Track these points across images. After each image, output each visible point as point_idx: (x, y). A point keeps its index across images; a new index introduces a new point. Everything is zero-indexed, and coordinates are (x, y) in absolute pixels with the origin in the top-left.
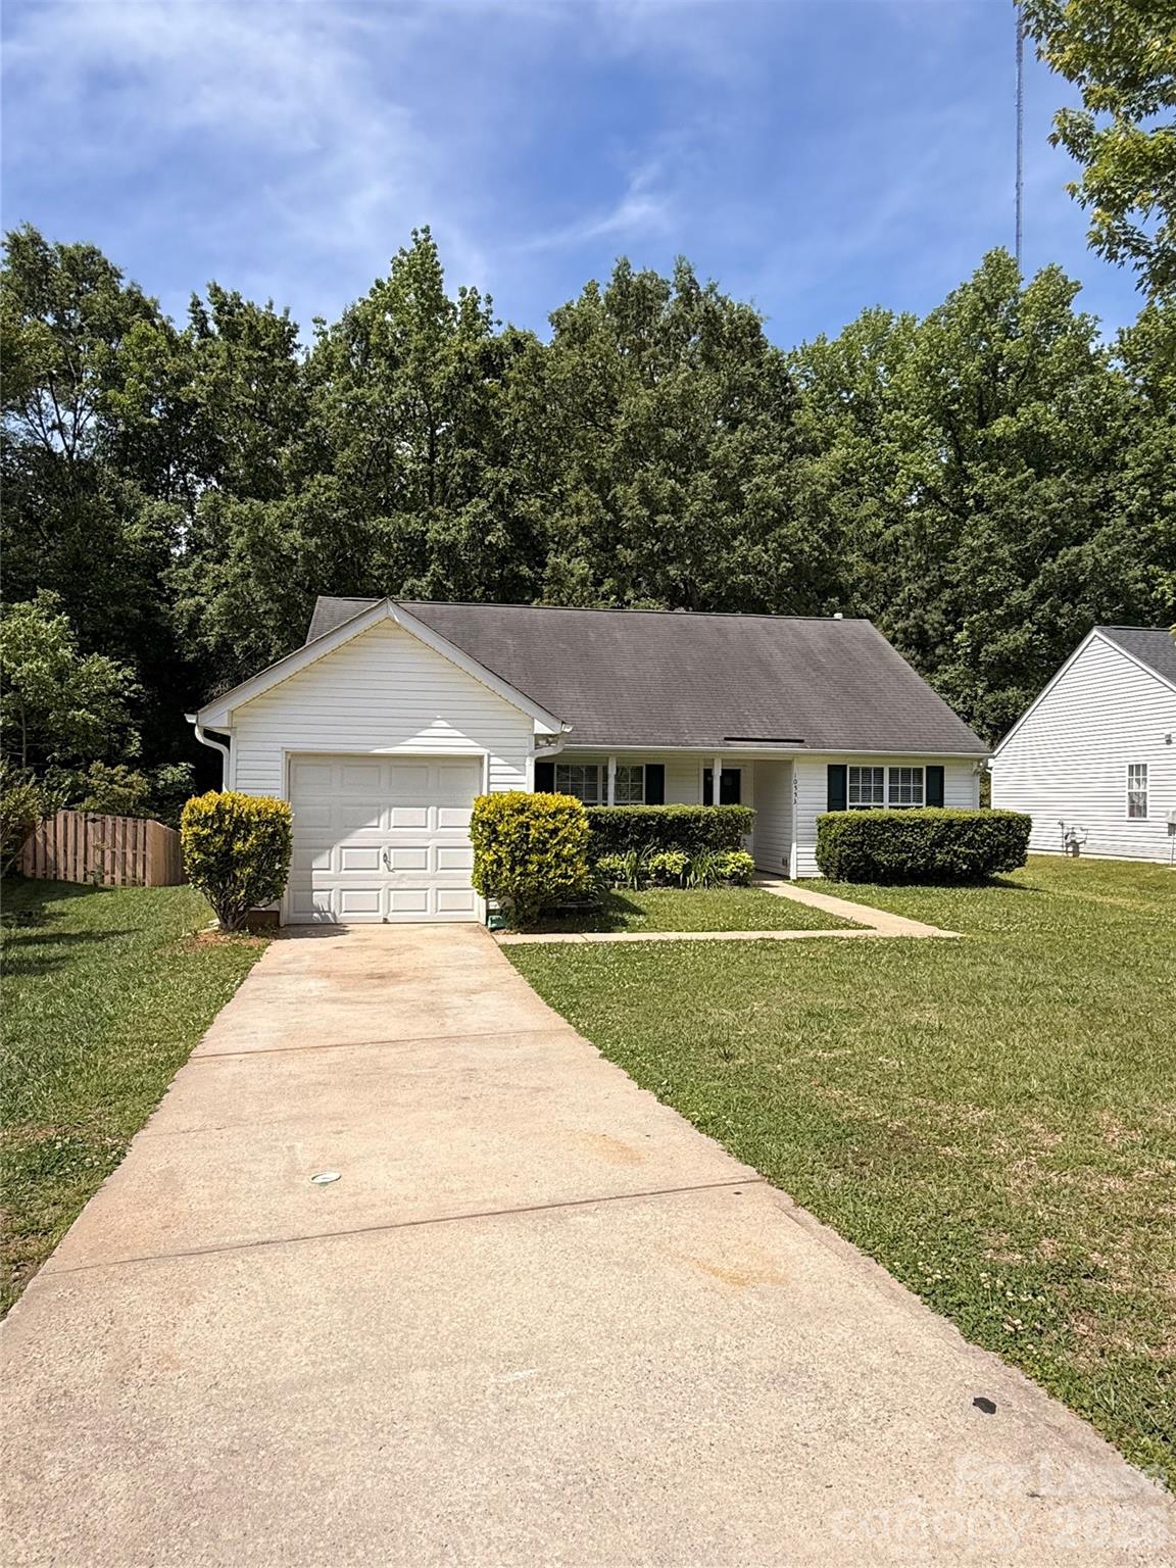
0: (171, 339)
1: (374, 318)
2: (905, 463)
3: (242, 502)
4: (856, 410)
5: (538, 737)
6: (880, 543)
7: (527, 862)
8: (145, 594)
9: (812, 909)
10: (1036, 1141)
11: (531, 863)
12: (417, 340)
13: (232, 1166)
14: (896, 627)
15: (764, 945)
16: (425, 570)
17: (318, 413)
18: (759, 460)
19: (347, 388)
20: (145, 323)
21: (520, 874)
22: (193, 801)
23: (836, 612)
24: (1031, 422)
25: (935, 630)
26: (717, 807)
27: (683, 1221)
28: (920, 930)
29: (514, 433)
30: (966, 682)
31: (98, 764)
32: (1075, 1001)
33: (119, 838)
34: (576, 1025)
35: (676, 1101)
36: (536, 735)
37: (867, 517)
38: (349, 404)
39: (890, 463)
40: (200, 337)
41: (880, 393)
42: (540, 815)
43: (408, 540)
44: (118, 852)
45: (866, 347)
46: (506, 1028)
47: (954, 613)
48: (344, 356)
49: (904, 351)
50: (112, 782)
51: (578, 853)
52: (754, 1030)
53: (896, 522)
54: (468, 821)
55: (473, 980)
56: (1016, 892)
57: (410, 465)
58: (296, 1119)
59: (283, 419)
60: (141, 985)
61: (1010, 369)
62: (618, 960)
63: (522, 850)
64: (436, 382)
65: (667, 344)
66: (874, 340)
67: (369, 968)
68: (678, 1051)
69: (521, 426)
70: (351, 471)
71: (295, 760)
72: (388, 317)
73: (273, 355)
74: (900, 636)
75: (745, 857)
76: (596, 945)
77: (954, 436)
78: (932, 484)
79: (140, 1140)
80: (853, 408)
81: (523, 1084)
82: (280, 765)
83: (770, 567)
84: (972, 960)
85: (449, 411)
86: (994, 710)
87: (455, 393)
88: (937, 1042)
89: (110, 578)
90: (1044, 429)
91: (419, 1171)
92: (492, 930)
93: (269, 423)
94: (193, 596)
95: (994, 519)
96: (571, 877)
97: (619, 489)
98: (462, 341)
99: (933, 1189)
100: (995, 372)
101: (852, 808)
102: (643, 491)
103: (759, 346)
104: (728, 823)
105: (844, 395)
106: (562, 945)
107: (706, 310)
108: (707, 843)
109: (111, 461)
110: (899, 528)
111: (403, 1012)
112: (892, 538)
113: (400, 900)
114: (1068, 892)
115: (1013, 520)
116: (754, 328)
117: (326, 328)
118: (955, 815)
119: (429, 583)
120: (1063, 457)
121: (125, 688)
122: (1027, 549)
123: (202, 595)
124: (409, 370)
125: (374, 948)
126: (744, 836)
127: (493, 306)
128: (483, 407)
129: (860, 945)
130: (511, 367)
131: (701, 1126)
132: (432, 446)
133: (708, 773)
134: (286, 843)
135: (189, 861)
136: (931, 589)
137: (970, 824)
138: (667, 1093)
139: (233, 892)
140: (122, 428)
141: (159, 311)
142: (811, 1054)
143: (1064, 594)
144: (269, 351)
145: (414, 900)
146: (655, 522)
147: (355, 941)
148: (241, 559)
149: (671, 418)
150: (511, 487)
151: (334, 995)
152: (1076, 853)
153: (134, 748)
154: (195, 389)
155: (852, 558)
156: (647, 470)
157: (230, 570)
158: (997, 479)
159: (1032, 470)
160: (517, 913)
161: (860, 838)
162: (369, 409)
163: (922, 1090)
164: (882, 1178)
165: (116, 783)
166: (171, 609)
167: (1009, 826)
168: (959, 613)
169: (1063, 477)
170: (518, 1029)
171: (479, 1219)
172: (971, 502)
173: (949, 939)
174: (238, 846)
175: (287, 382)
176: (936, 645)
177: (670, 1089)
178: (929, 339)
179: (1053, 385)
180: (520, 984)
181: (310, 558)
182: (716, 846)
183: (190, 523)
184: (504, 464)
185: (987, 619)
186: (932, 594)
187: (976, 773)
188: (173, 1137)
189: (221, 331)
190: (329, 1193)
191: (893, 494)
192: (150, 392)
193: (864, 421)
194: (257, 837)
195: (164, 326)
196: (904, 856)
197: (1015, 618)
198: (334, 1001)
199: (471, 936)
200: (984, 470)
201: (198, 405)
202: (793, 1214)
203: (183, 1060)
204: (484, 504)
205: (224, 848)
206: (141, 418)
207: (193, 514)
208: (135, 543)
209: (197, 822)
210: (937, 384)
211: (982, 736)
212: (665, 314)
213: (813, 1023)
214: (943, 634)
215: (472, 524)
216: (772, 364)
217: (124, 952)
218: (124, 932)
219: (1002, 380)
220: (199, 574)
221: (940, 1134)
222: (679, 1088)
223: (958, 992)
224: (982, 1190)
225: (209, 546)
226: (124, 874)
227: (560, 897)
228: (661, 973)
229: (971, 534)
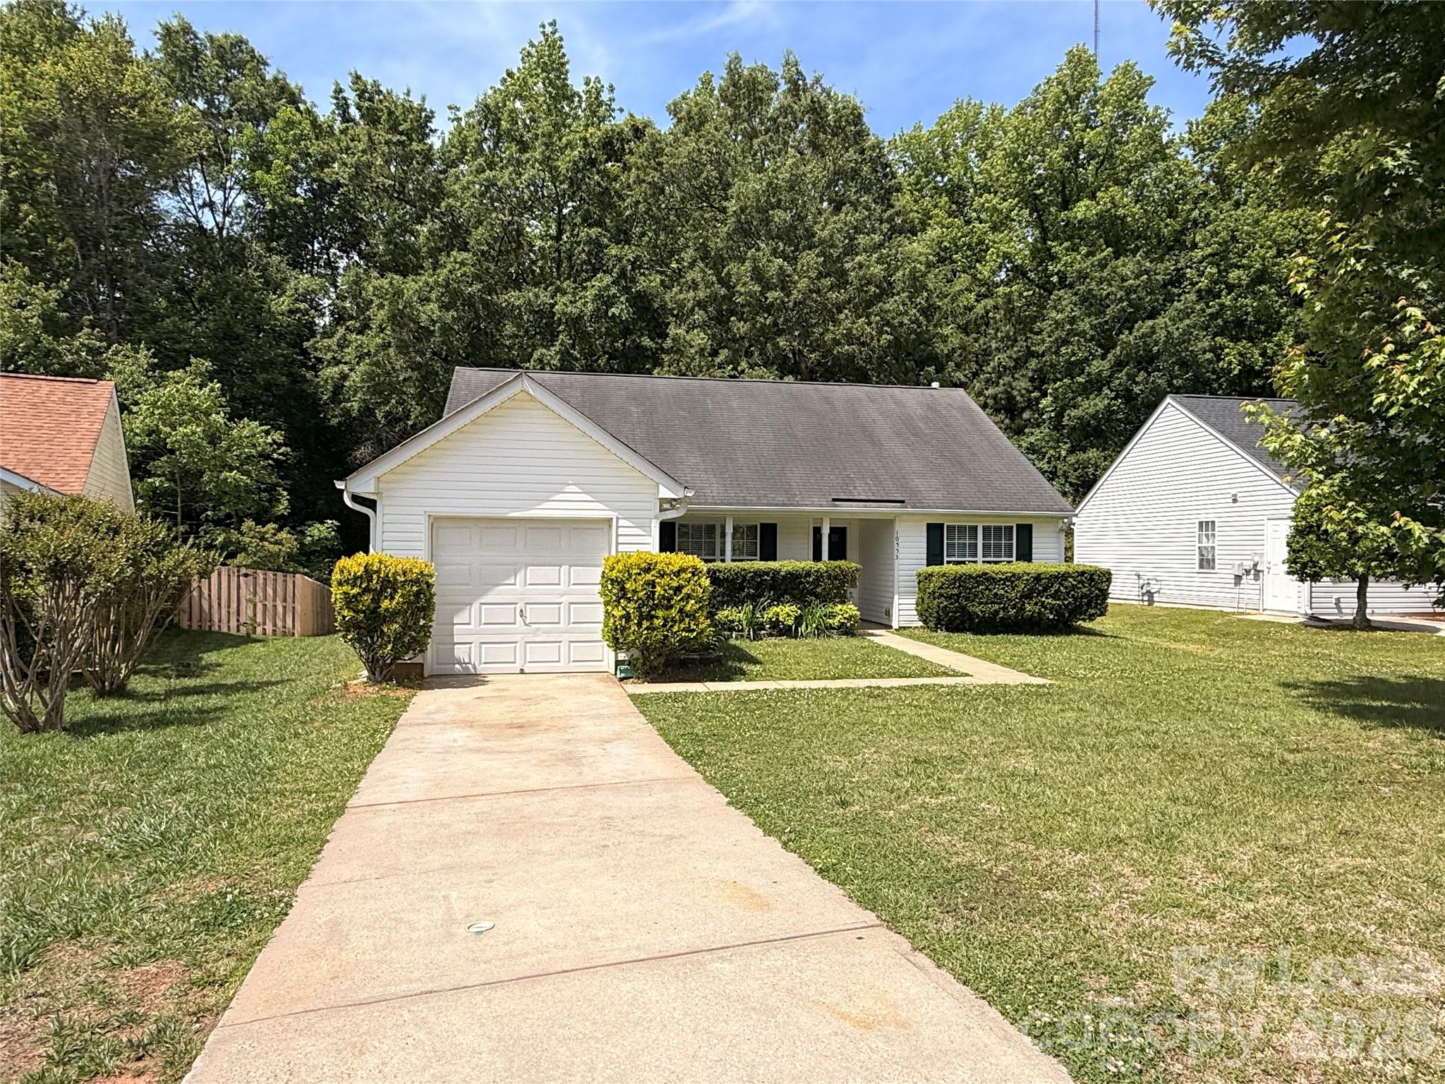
0: (315, 124)
1: (505, 105)
2: (994, 242)
3: (382, 276)
4: (950, 193)
5: (662, 501)
6: (972, 316)
7: (653, 617)
8: (291, 363)
9: (914, 657)
10: (1127, 885)
11: (657, 618)
12: (545, 125)
13: (393, 916)
14: (987, 393)
15: (873, 694)
16: (552, 341)
17: (453, 195)
18: (862, 240)
19: (480, 171)
20: (291, 108)
21: (647, 628)
22: (344, 562)
23: (933, 381)
24: (1109, 205)
25: (1022, 396)
26: (825, 564)
27: (812, 966)
28: (1013, 678)
29: (635, 213)
30: (1051, 443)
31: (249, 523)
32: (1156, 747)
33: (270, 591)
34: (703, 773)
35: (799, 848)
36: (661, 499)
37: (961, 292)
38: (481, 185)
39: (981, 242)
40: (343, 122)
41: (972, 177)
42: (665, 573)
43: (537, 312)
44: (270, 605)
45: (958, 135)
46: (640, 777)
47: (1040, 381)
48: (476, 140)
49: (993, 139)
50: (263, 539)
51: (700, 608)
52: (867, 777)
53: (985, 296)
54: (599, 579)
55: (606, 730)
56: (1098, 639)
57: (539, 243)
58: (449, 868)
59: (421, 199)
60: (297, 735)
61: (1091, 157)
62: (738, 709)
63: (649, 606)
64: (562, 165)
65: (778, 131)
66: (966, 128)
67: (509, 718)
68: (798, 799)
69: (642, 207)
70: (485, 248)
71: (436, 522)
72: (518, 104)
73: (411, 140)
74: (990, 402)
75: (851, 609)
76: (717, 695)
77: (1039, 217)
78: (1020, 262)
79: (305, 892)
80: (947, 191)
81: (657, 832)
82: (423, 527)
83: (872, 339)
84: (1061, 707)
85: (574, 193)
86: (1075, 470)
87: (580, 176)
88: (1034, 788)
89: (259, 347)
90: (1121, 212)
91: (567, 918)
92: (621, 680)
93: (407, 203)
94: (337, 365)
95: (1076, 294)
96: (693, 631)
97: (733, 267)
98: (587, 126)
99: (1038, 934)
100: (1077, 159)
101: (948, 562)
102: (755, 269)
103: (861, 135)
104: (836, 578)
105: (939, 178)
106: (686, 694)
107: (812, 101)
108: (817, 596)
109: (260, 238)
110: (989, 302)
111: (542, 761)
112: (983, 311)
113: (535, 652)
114: (1144, 639)
115: (1094, 296)
116: (857, 118)
117: (461, 114)
118: (1043, 569)
119: (557, 353)
120: (1139, 237)
121: (274, 451)
122: (1106, 322)
123: (346, 363)
124: (537, 155)
125: (512, 698)
126: (850, 590)
127: (615, 95)
128: (607, 188)
129: (958, 693)
130: (631, 152)
131: (821, 872)
132: (559, 225)
133: (817, 531)
134: (429, 601)
135: (339, 618)
136: (1019, 358)
137: (1057, 577)
138: (790, 840)
139: (380, 647)
140: (269, 207)
141: (303, 97)
142: (920, 801)
143: (1139, 363)
144: (407, 135)
145: (549, 652)
146: (766, 298)
147: (495, 690)
148: (382, 330)
149: (780, 200)
150: (633, 264)
151: (477, 744)
152: (1151, 602)
153: (283, 507)
154: (338, 171)
155: (947, 331)
156: (758, 250)
157: (371, 341)
158: (1079, 257)
159: (1110, 249)
160: (644, 664)
161: (956, 591)
162: (500, 190)
163: (1022, 834)
164: (991, 922)
165: (266, 540)
166: (317, 376)
167: (1092, 579)
168: (1043, 381)
169: (1138, 257)
170: (650, 777)
171: (624, 966)
172: (1055, 279)
173: (1039, 686)
174: (385, 604)
175: (424, 164)
176: (1023, 409)
177: (793, 836)
178: (1016, 128)
179: (1129, 172)
180: (649, 733)
181: (446, 329)
182: (825, 599)
183: (333, 296)
184: (628, 242)
185: (1069, 386)
186: (1019, 363)
187: (1061, 530)
188: (336, 888)
189: (362, 116)
190: (485, 941)
191: (984, 271)
192: (295, 173)
193: (957, 203)
194: (402, 596)
195: (309, 112)
196: (997, 607)
197: (1095, 385)
198: (478, 751)
199: (601, 686)
200: (1067, 249)
201: (339, 185)
202: (912, 958)
203: (341, 810)
204: (608, 279)
205: (372, 606)
206: (287, 197)
207: (336, 287)
208: (282, 314)
209: (347, 582)
210: (1024, 170)
211: (1064, 494)
212: (775, 104)
213: (920, 769)
214: (1029, 400)
215: (598, 297)
216: (874, 150)
217: (279, 703)
218: (277, 683)
219: (1083, 166)
220: (343, 344)
221: (1040, 879)
222: (801, 835)
223: (1050, 738)
224: (1082, 933)
225: (352, 318)
226: (275, 625)
227: (684, 648)
228: (778, 721)
229: (1055, 308)
